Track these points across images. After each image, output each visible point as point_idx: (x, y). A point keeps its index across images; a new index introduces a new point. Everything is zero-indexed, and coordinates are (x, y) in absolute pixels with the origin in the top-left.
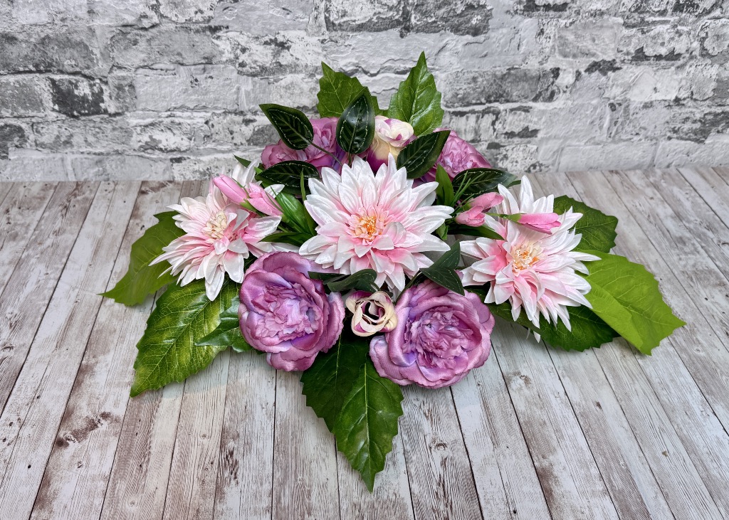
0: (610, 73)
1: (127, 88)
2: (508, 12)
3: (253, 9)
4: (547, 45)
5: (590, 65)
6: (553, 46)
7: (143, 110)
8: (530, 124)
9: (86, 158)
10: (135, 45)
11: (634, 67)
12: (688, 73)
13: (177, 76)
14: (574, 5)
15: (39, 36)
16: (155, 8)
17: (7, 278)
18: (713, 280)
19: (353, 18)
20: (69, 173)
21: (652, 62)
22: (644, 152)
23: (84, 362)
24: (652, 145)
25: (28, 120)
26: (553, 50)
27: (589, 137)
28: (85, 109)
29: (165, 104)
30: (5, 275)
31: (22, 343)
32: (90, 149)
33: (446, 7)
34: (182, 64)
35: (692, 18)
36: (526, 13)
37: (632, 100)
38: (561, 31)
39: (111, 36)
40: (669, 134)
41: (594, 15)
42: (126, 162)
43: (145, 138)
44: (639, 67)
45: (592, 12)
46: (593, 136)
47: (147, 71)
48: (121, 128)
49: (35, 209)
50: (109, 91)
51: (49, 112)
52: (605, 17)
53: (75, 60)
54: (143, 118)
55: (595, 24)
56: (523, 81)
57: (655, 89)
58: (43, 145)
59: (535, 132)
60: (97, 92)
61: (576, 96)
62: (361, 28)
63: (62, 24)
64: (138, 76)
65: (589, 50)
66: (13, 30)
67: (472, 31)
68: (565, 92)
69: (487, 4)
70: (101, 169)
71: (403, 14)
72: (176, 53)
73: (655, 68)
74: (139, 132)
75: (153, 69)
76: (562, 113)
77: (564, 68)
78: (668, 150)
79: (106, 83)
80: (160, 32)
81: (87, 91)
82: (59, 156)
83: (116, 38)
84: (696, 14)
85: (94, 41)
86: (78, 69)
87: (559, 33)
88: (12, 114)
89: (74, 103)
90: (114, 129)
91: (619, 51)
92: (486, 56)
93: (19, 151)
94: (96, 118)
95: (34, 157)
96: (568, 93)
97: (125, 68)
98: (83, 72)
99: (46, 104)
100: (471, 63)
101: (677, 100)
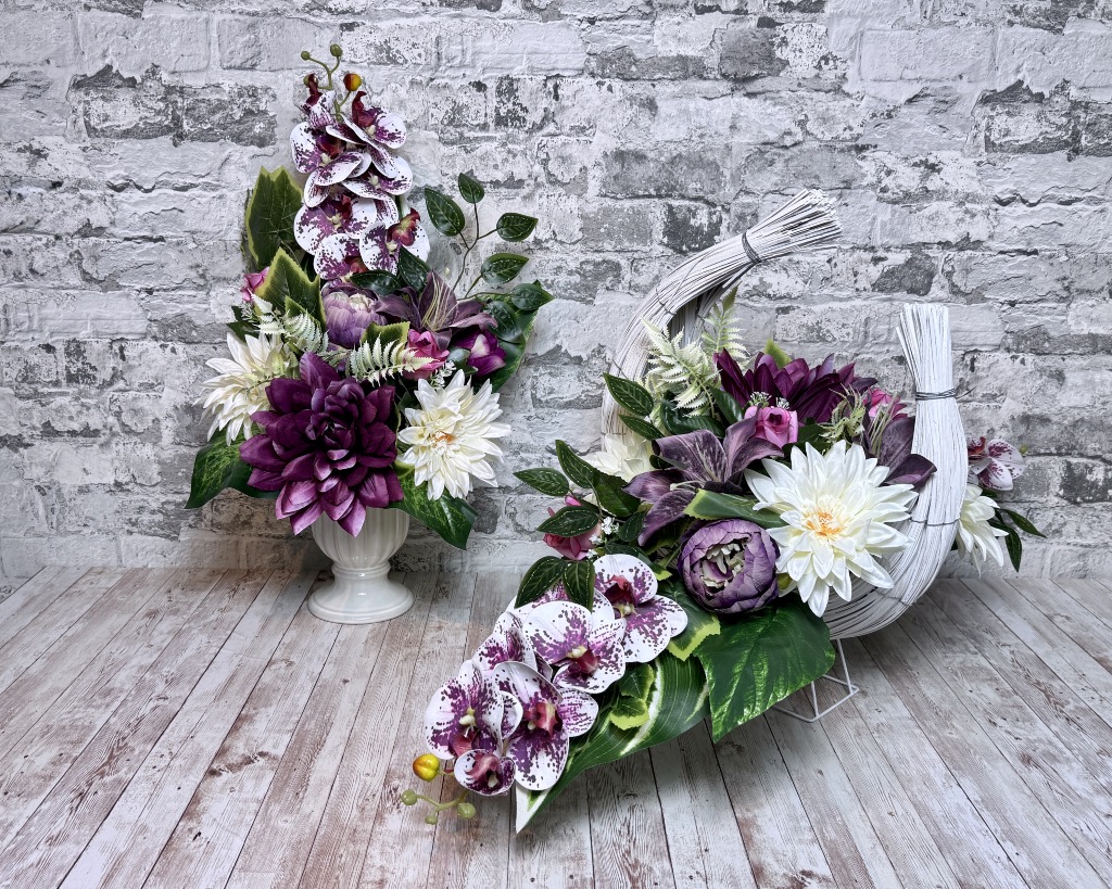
9: (263, 542)
17: (165, 644)
18: (983, 675)
19: (560, 396)
20: (241, 560)
23: (243, 712)
30: (163, 642)
31: (177, 695)
32: (269, 531)
39: (747, 155)
49: (200, 590)
58: (219, 526)
62: (568, 405)
82: (234, 538)
95: (206, 539)
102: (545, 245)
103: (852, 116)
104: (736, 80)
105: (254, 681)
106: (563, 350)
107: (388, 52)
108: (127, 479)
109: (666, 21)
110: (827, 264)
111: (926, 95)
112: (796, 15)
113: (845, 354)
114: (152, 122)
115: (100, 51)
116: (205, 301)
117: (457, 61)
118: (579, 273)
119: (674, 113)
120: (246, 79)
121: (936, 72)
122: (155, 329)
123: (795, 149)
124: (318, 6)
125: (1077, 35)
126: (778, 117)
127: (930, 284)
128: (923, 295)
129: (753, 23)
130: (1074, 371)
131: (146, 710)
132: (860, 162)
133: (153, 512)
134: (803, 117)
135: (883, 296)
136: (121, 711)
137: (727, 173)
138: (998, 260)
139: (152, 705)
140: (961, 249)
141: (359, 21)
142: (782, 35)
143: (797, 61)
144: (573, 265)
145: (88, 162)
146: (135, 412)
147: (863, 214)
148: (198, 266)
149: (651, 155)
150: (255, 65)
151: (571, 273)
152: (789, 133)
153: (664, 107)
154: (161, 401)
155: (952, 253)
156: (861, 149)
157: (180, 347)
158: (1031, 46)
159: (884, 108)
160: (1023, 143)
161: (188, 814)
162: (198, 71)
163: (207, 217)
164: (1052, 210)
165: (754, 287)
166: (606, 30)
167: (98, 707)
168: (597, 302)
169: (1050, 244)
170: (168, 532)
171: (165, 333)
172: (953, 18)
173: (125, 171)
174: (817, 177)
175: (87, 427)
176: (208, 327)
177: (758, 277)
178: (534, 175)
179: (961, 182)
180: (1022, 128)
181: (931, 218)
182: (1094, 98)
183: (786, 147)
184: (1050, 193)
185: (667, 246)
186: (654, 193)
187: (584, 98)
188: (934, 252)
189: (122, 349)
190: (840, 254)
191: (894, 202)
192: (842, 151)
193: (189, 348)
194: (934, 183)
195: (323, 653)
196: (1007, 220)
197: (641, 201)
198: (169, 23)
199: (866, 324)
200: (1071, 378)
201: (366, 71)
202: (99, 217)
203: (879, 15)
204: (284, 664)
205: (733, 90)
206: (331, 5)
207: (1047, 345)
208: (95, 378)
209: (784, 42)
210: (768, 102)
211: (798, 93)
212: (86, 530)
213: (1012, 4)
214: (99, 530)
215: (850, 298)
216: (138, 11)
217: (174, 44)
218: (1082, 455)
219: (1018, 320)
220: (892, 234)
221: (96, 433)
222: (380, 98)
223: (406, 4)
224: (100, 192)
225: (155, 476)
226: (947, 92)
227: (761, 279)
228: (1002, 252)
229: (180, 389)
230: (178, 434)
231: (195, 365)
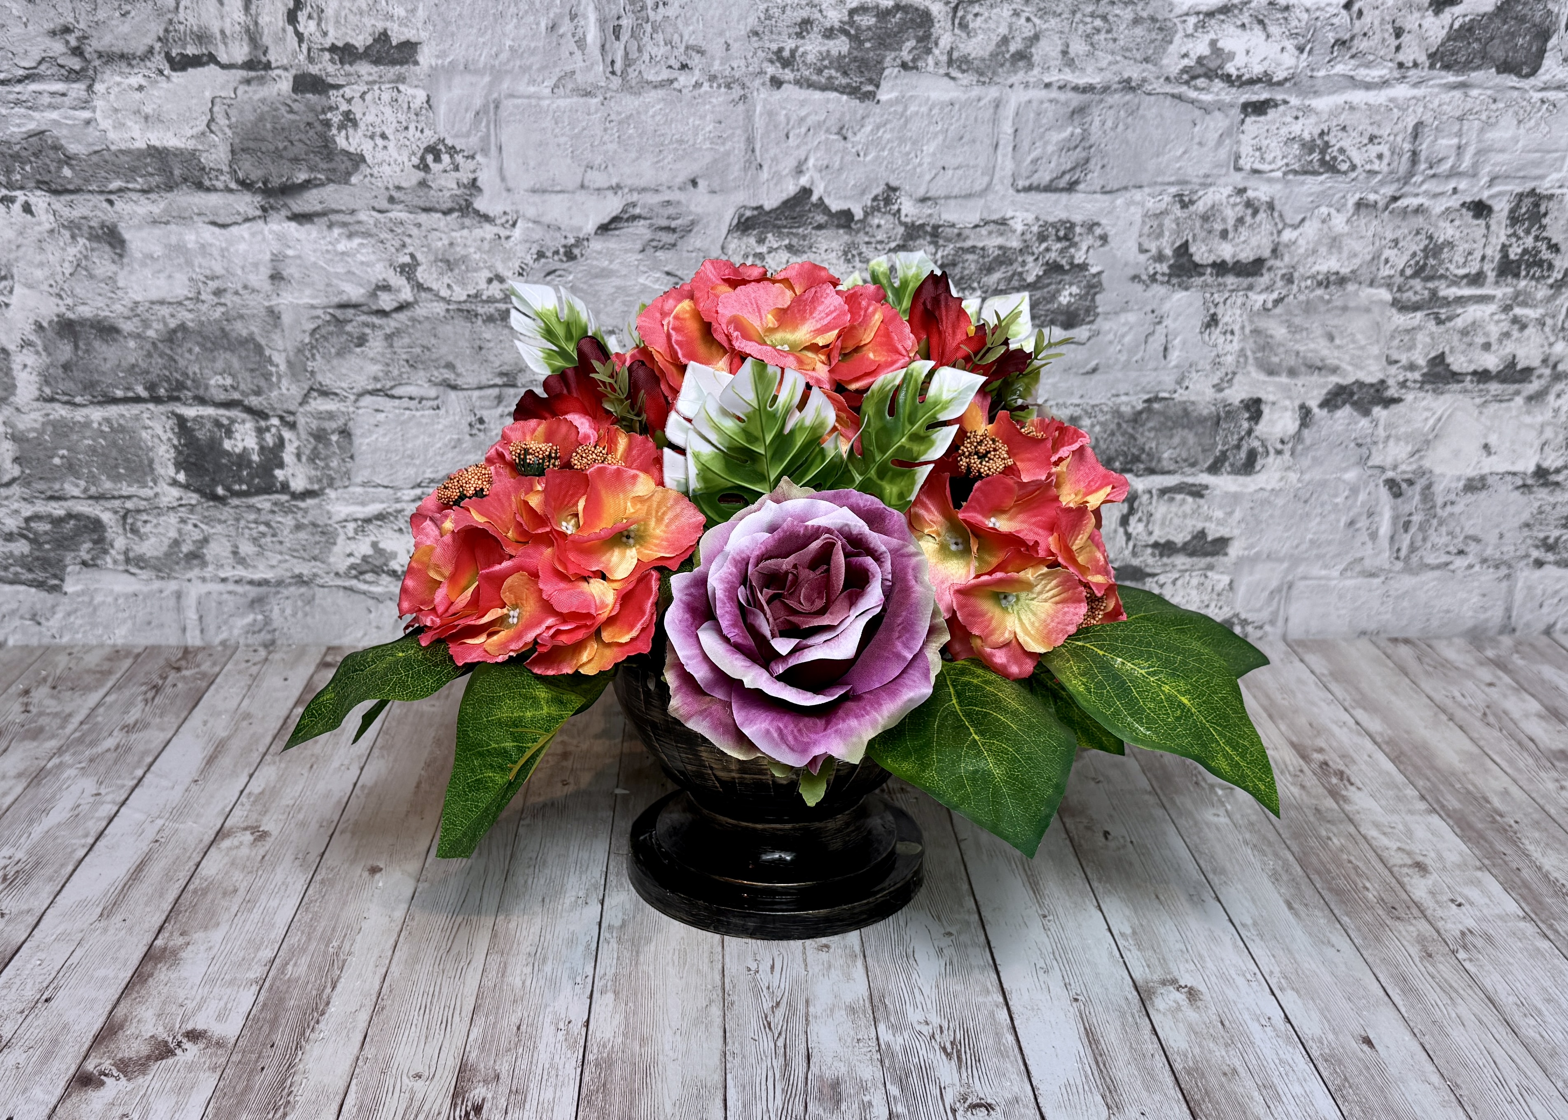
0: (1377, 411)
1: (334, 438)
2: (1135, 278)
3: (605, 274)
4: (1229, 347)
5: (1328, 393)
6: (1242, 350)
7: (364, 484)
8: (1207, 525)
9: (230, 592)
10: (360, 345)
11: (1429, 396)
12: (1556, 411)
13: (442, 412)
14: (1278, 263)
15: (166, 324)
16: (408, 270)
20: (189, 627)
21: (1468, 384)
22: (1484, 595)
23: (159, 942)
24: (1500, 580)
25: (117, 503)
26: (1242, 360)
27: (1349, 558)
28: (241, 481)
29: (411, 471)
32: (241, 572)
33: (1003, 269)
34: (454, 388)
35: (1542, 292)
36: (1174, 281)
37: (1437, 470)
38: (1256, 319)
39: (313, 326)
40: (1535, 554)
41: (1325, 282)
42: (317, 601)
43: (363, 548)
44: (1442, 398)
45: (1320, 277)
46: (1359, 555)
47: (380, 401)
48: (314, 525)
50: (296, 444)
51: (163, 487)
52: (1351, 287)
53: (233, 376)
54: (363, 504)
55: (1329, 302)
56: (1184, 427)
57: (1486, 447)
58: (141, 562)
59: (1221, 545)
60: (271, 444)
61: (1306, 462)
63: (216, 300)
64: (360, 411)
65: (1322, 360)
66: (115, 312)
67: (1061, 318)
68: (1279, 452)
69: (1090, 261)
70: (260, 617)
72: (443, 363)
73: (1478, 401)
74: (351, 534)
75: (393, 397)
76: (1280, 502)
77: (1271, 398)
78: (1539, 591)
79: (292, 426)
80: (413, 320)
81: (251, 443)
82: (172, 586)
83: (323, 331)
84: (1551, 281)
85: (276, 337)
86: (236, 396)
87: (1251, 322)
88: (86, 490)
89: (219, 467)
90: (299, 527)
91: (1392, 362)
92: (1094, 370)
93: (88, 574)
94: (263, 502)
95: (118, 588)
96: (1287, 455)
97: (336, 394)
98: (246, 402)
99: (160, 470)
100: (1063, 385)
101: (1541, 473)
106: (814, 198)
110: (1344, 12)
113: (1372, 197)
116: (85, 104)
118: (846, 33)
127: (1541, 53)
128: (1528, 76)
133: (9, 537)
135: (1451, 78)
144: (834, 16)
151: (829, 33)
154: (9, 313)
157: (40, 200)
165: (1200, 60)
168: (885, 95)
170: (40, 575)
171: (8, 172)
176: (95, 159)
177: (1207, 38)
193: (59, 203)
199: (1416, 135)
215: (1385, 83)
225: (8, 464)
227: (1213, 43)
229: (45, 287)
230: (46, 379)
231: (73, 237)
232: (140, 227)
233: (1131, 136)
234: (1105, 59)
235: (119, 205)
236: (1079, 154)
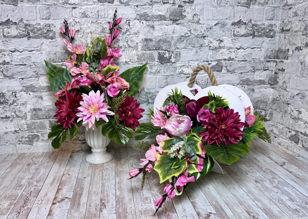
15: (48, 109)
17: (34, 172)
20: (51, 149)
23: (59, 188)
25: (41, 133)
31: (40, 185)
49: (40, 158)
51: (47, 130)
58: (44, 140)
66: (41, 107)
71: (147, 99)
82: (49, 143)
88: (37, 131)
93: (37, 142)
95: (41, 144)
99: (47, 128)
102: (128, 63)
103: (202, 29)
104: (174, 21)
105: (60, 180)
107: (85, 14)
108: (18, 129)
109: (156, 6)
111: (219, 23)
112: (187, 4)
114: (22, 34)
115: (6, 15)
116: (38, 81)
117: (103, 16)
119: (159, 29)
120: (47, 22)
121: (221, 18)
122: (24, 89)
123: (188, 37)
124: (66, 3)
125: (253, 8)
126: (184, 29)
127: (222, 69)
128: (220, 72)
129: (177, 6)
130: (257, 89)
131: (32, 189)
132: (204, 40)
133: (26, 138)
134: (190, 30)
136: (25, 190)
137: (172, 44)
138: (238, 63)
139: (33, 188)
140: (229, 61)
141: (77, 7)
142: (184, 9)
143: (188, 15)
145: (4, 45)
146: (20, 111)
147: (205, 53)
148: (36, 71)
149: (154, 40)
150: (49, 18)
152: (187, 34)
153: (156, 28)
154: (27, 108)
155: (227, 62)
156: (204, 37)
157: (31, 93)
158: (243, 11)
159: (209, 27)
160: (242, 34)
161: (49, 215)
162: (34, 20)
163: (38, 58)
164: (249, 50)
165: (180, 72)
166: (141, 8)
167: (19, 190)
169: (249, 59)
170: (30, 143)
171: (27, 90)
172: (224, 5)
173: (15, 47)
174: (194, 44)
175: (6, 116)
176: (39, 88)
178: (124, 45)
179: (228, 44)
180: (242, 31)
181: (221, 53)
182: (258, 23)
183: (186, 37)
184: (249, 46)
185: (159, 62)
186: (155, 49)
187: (137, 25)
188: (223, 62)
189: (15, 94)
190: (200, 63)
191: (213, 50)
192: (200, 37)
193: (34, 93)
194: (222, 45)
195: (77, 171)
196: (239, 53)
197: (152, 51)
198: (25, 7)
199: (207, 80)
200: (256, 90)
201: (79, 19)
202: (8, 59)
203: (207, 4)
204: (67, 175)
205: (173, 23)
206: (69, 2)
207: (250, 83)
208: (8, 103)
209: (185, 11)
210: (182, 26)
211: (189, 23)
212: (7, 144)
213: (238, 1)
214: (11, 144)
215: (203, 74)
216: (17, 4)
217: (27, 13)
218: (259, 109)
219: (243, 77)
220: (213, 57)
221: (9, 117)
222: (83, 26)
223: (89, 2)
224: (8, 53)
225: (26, 128)
226: (224, 22)
227: (182, 70)
228: (238, 61)
229: (32, 104)
230: (32, 116)
231: (36, 98)
232: (45, 96)
233: (173, 81)
234: (169, 72)
235: (42, 93)
236: (166, 83)
